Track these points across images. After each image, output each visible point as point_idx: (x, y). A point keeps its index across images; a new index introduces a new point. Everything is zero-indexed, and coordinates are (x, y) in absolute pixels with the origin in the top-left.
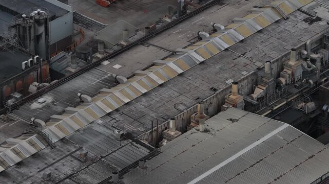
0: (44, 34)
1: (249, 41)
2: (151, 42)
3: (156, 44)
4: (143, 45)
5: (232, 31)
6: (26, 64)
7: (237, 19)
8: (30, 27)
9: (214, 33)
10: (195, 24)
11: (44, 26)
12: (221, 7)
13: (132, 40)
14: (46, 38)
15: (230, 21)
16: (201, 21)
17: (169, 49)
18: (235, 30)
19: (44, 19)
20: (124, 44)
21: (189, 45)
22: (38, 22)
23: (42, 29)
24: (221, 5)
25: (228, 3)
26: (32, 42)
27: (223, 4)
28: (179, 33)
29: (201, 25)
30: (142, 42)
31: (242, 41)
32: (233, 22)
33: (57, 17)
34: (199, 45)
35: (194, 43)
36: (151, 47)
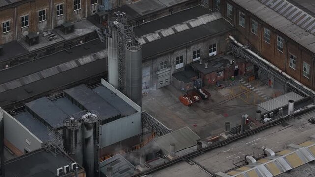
0: (92, 138)
1: (297, 172)
2: (197, 160)
3: (200, 163)
4: (188, 162)
5: (281, 159)
6: (60, 170)
7: (292, 145)
8: (76, 131)
9: (264, 157)
10: (249, 145)
11: (92, 130)
12: (284, 128)
13: (180, 154)
14: (94, 142)
15: (286, 146)
16: (257, 142)
17: (211, 171)
18: (285, 158)
19: (93, 123)
20: (171, 158)
21: (233, 169)
22: (86, 126)
23: (90, 133)
24: (284, 126)
25: (292, 124)
26: (78, 145)
27: (287, 125)
28: (229, 153)
29: (254, 147)
30: (188, 158)
31: (289, 171)
32: (288, 147)
33: (123, 116)
34: (242, 171)
35: (239, 167)
36: (195, 165)
